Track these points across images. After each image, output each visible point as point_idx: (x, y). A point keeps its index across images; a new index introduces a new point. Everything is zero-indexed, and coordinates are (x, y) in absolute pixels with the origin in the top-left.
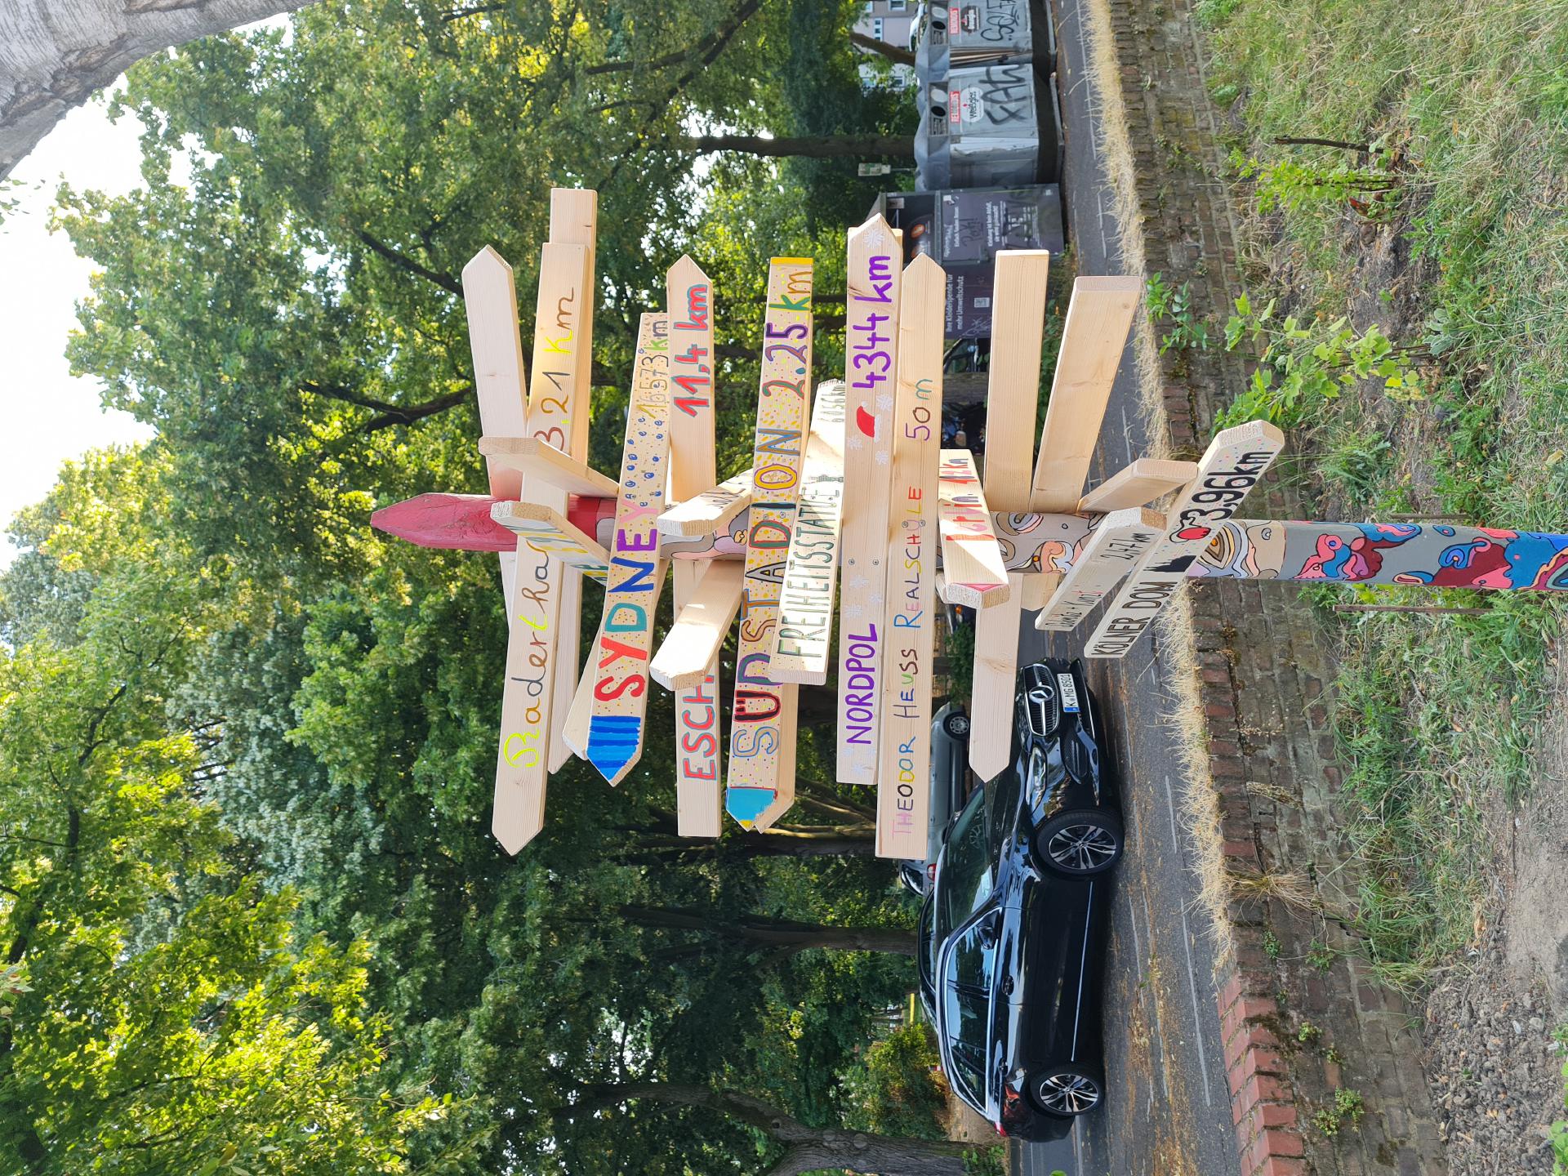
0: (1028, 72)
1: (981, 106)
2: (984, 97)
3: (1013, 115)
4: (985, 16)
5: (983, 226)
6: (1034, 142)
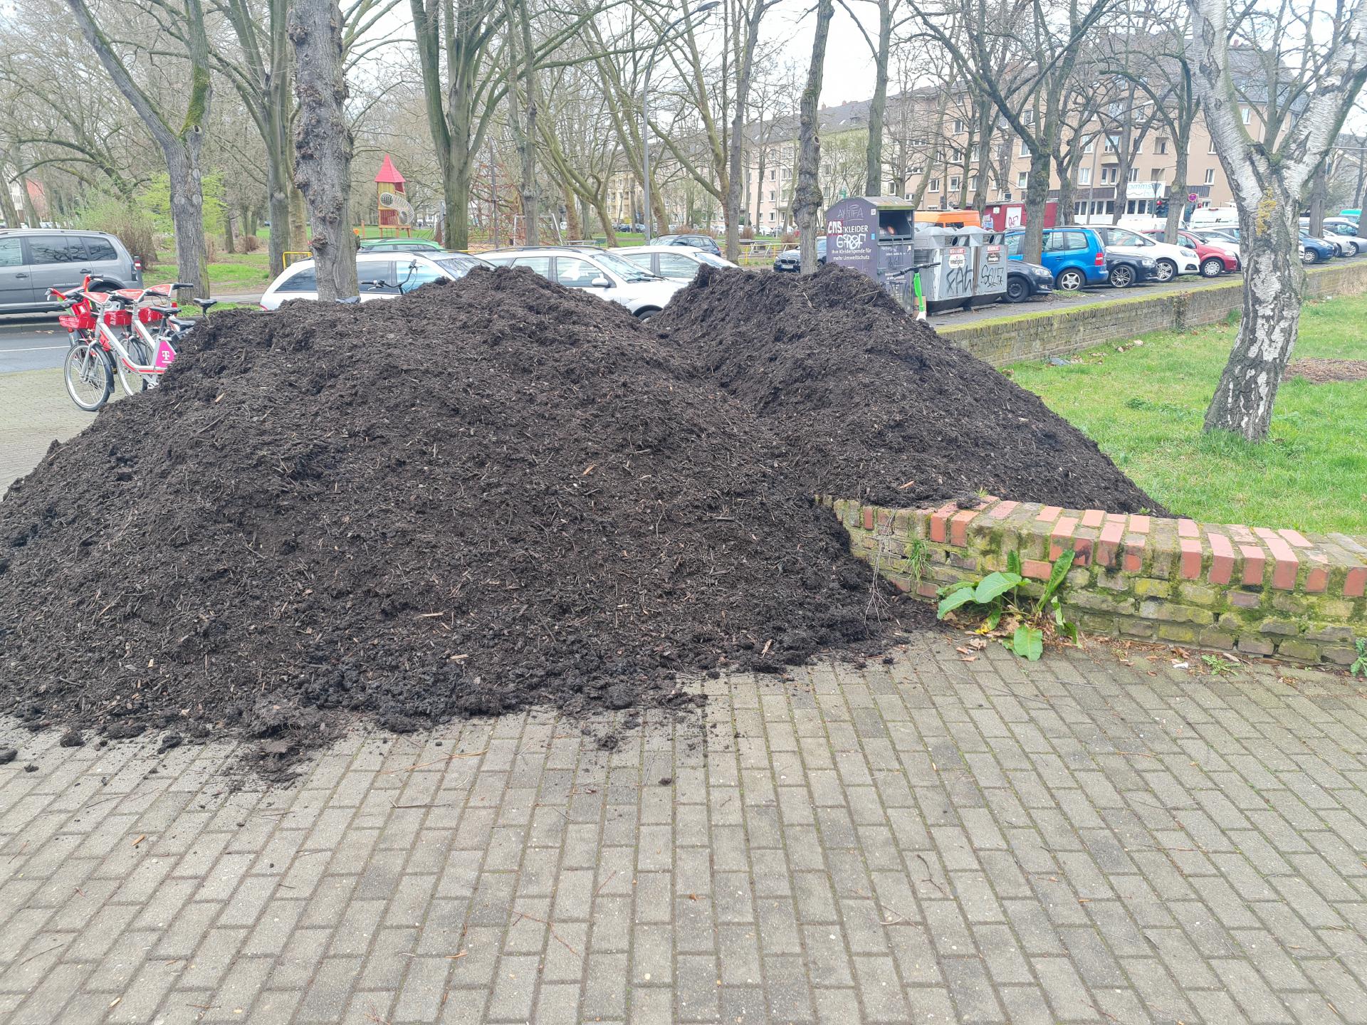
0: (969, 294)
1: (956, 266)
2: (960, 269)
3: (950, 285)
4: (994, 267)
5: (895, 270)
6: (936, 299)
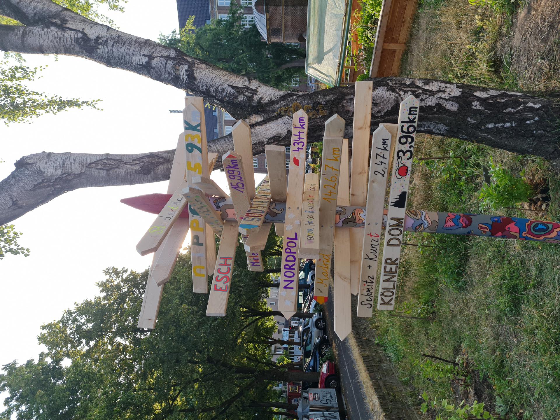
0: (337, 414)
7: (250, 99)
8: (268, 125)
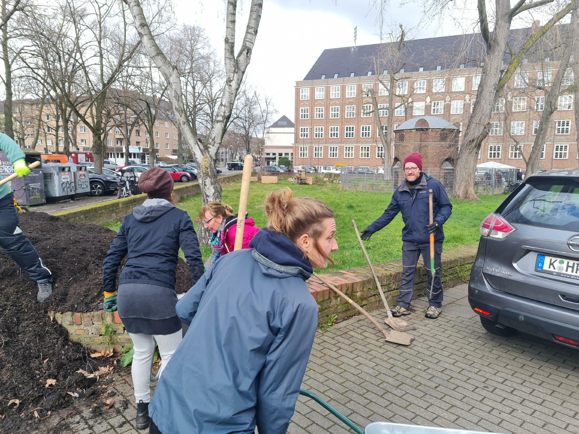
0: (73, 193)
1: (65, 181)
2: (67, 182)
3: (64, 189)
4: (83, 180)
5: (34, 182)
6: (58, 195)
7: (210, 144)
8: (199, 151)
